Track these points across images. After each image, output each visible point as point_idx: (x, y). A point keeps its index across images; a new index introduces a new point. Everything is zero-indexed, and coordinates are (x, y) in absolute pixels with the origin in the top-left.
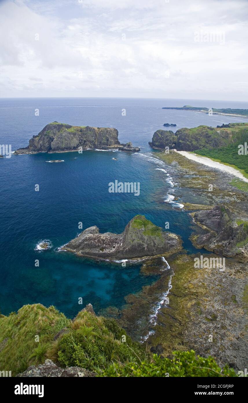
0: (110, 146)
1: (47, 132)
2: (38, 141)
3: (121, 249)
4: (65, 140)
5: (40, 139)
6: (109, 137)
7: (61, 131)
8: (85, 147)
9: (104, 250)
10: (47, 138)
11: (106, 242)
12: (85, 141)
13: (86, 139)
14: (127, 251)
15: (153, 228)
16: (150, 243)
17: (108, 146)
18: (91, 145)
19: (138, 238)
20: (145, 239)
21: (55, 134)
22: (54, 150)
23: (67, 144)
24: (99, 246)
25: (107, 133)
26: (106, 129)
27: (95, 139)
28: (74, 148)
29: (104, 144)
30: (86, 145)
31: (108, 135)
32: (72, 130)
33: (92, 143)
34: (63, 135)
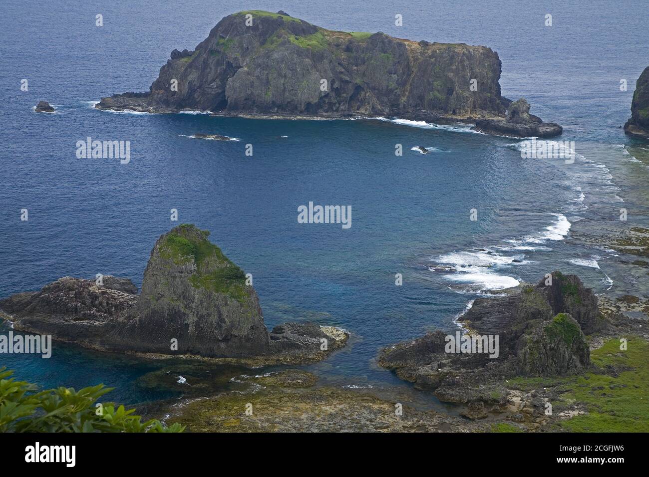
0: (454, 113)
1: (222, 41)
2: (186, 70)
4: (280, 75)
5: (190, 66)
6: (456, 80)
7: (272, 43)
8: (358, 109)
10: (218, 64)
12: (358, 88)
13: (365, 79)
15: (222, 270)
17: (447, 112)
18: (382, 103)
19: (175, 292)
20: (194, 298)
21: (245, 52)
22: (235, 107)
23: (285, 90)
25: (451, 64)
26: (449, 46)
27: (402, 84)
28: (310, 108)
29: (434, 107)
30: (362, 102)
31: (453, 71)
32: (314, 42)
33: (386, 99)
34: (276, 56)
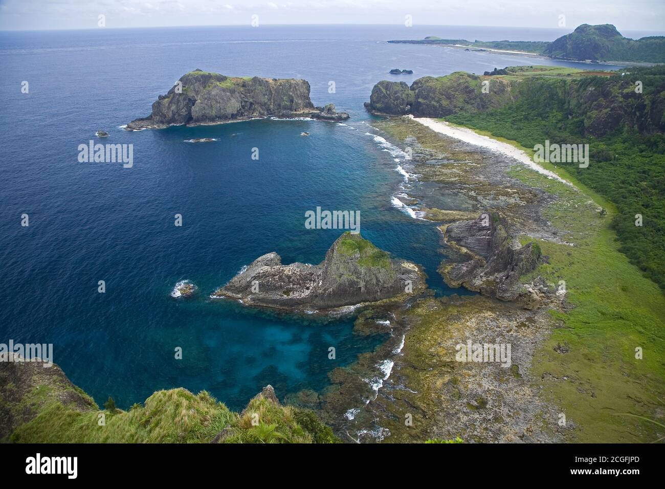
0: (296, 111)
1: (184, 88)
2: (169, 105)
3: (320, 291)
4: (217, 102)
5: (171, 102)
6: (293, 95)
7: (209, 87)
8: (253, 113)
9: (291, 293)
10: (184, 99)
11: (293, 280)
12: (251, 104)
13: (254, 99)
14: (329, 294)
15: (374, 254)
16: (371, 280)
17: (292, 111)
18: (263, 109)
19: (350, 271)
20: (361, 272)
21: (197, 92)
22: (198, 120)
23: (220, 109)
24: (281, 287)
25: (290, 88)
26: (288, 81)
27: (269, 100)
28: (233, 116)
29: (285, 109)
30: (254, 110)
31: (291, 92)
32: (228, 84)
33: (264, 108)
34: (213, 93)
